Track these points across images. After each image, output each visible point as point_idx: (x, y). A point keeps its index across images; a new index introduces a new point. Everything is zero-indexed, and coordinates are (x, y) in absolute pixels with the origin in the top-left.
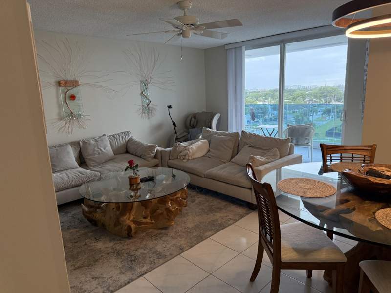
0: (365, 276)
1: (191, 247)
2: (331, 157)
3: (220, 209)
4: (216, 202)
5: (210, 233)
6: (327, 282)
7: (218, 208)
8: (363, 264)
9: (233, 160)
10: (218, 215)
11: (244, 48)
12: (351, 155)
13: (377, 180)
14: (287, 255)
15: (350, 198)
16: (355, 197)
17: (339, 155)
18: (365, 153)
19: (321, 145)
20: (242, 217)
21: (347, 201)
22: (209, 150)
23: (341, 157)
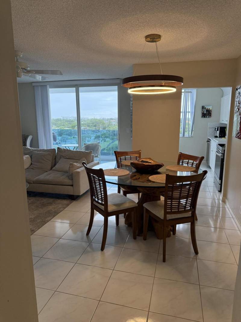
0: (146, 209)
1: (39, 228)
2: (120, 158)
3: (51, 204)
4: (45, 200)
5: (49, 218)
6: (127, 225)
7: (49, 203)
8: (145, 205)
9: (54, 168)
10: (51, 208)
11: (48, 86)
12: (130, 157)
13: (147, 164)
14: (111, 209)
15: (136, 174)
16: (138, 174)
17: (124, 157)
18: (136, 155)
19: (115, 152)
20: (68, 205)
21: (135, 176)
22: (32, 163)
23: (125, 158)
